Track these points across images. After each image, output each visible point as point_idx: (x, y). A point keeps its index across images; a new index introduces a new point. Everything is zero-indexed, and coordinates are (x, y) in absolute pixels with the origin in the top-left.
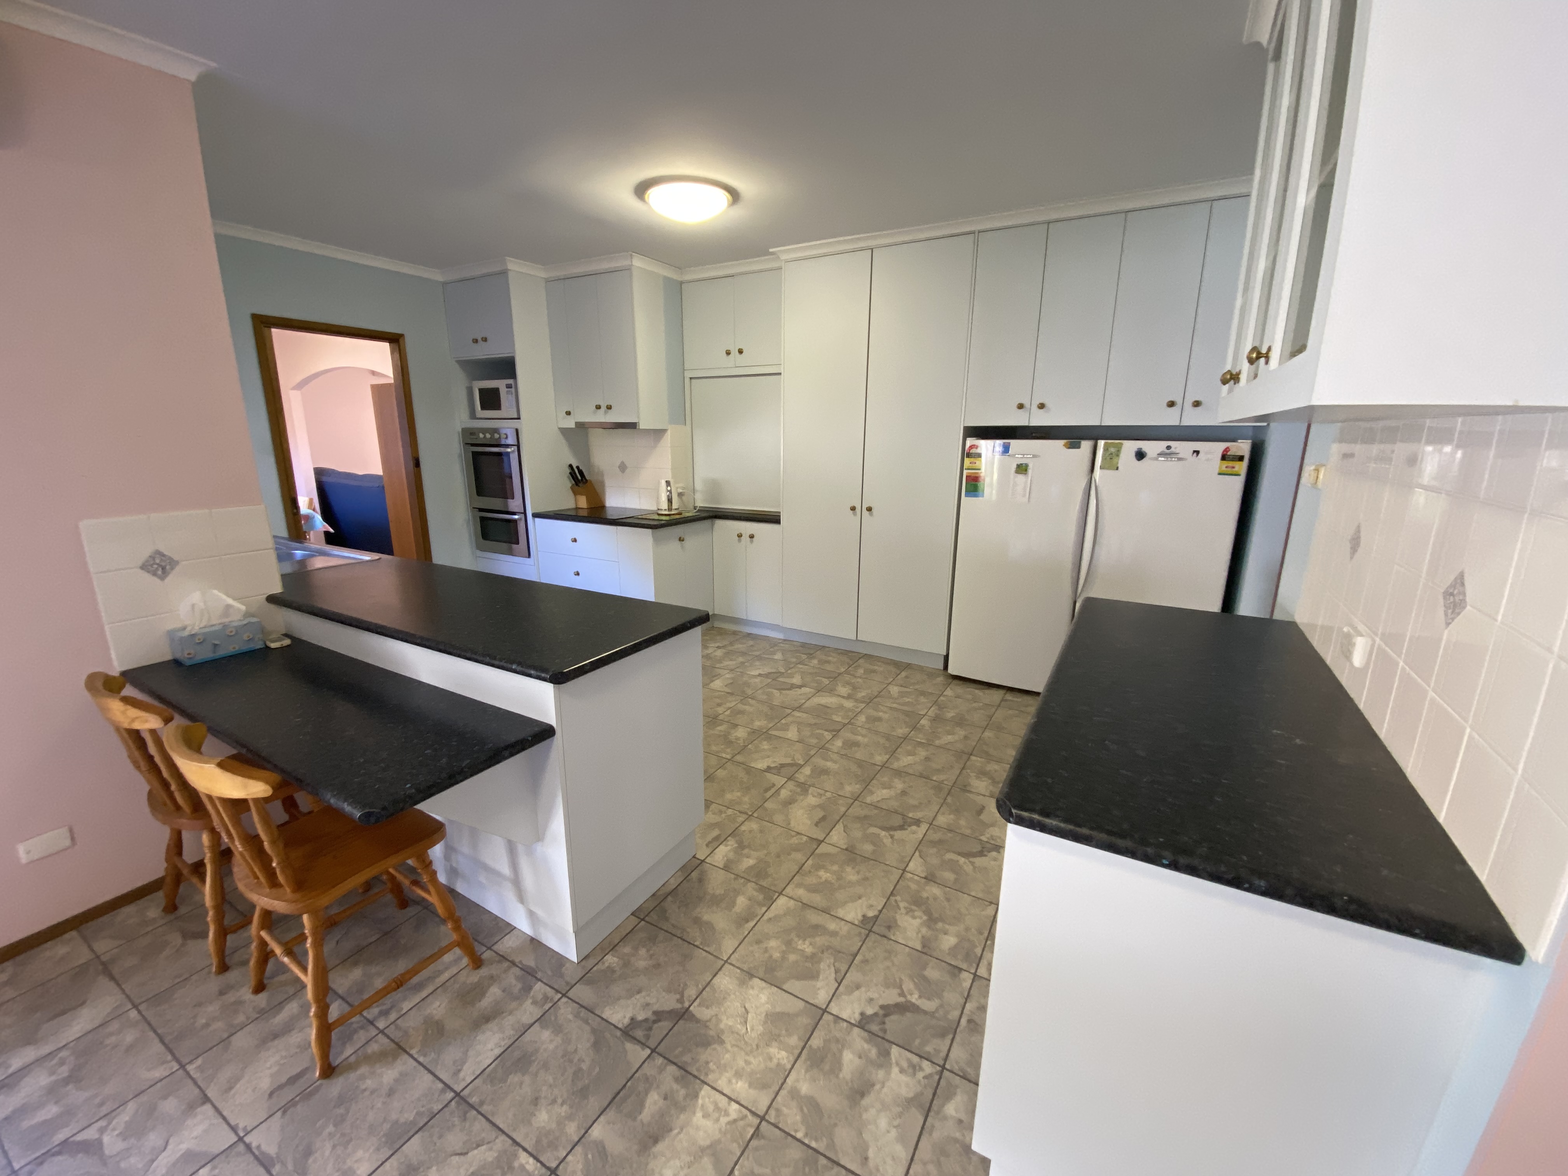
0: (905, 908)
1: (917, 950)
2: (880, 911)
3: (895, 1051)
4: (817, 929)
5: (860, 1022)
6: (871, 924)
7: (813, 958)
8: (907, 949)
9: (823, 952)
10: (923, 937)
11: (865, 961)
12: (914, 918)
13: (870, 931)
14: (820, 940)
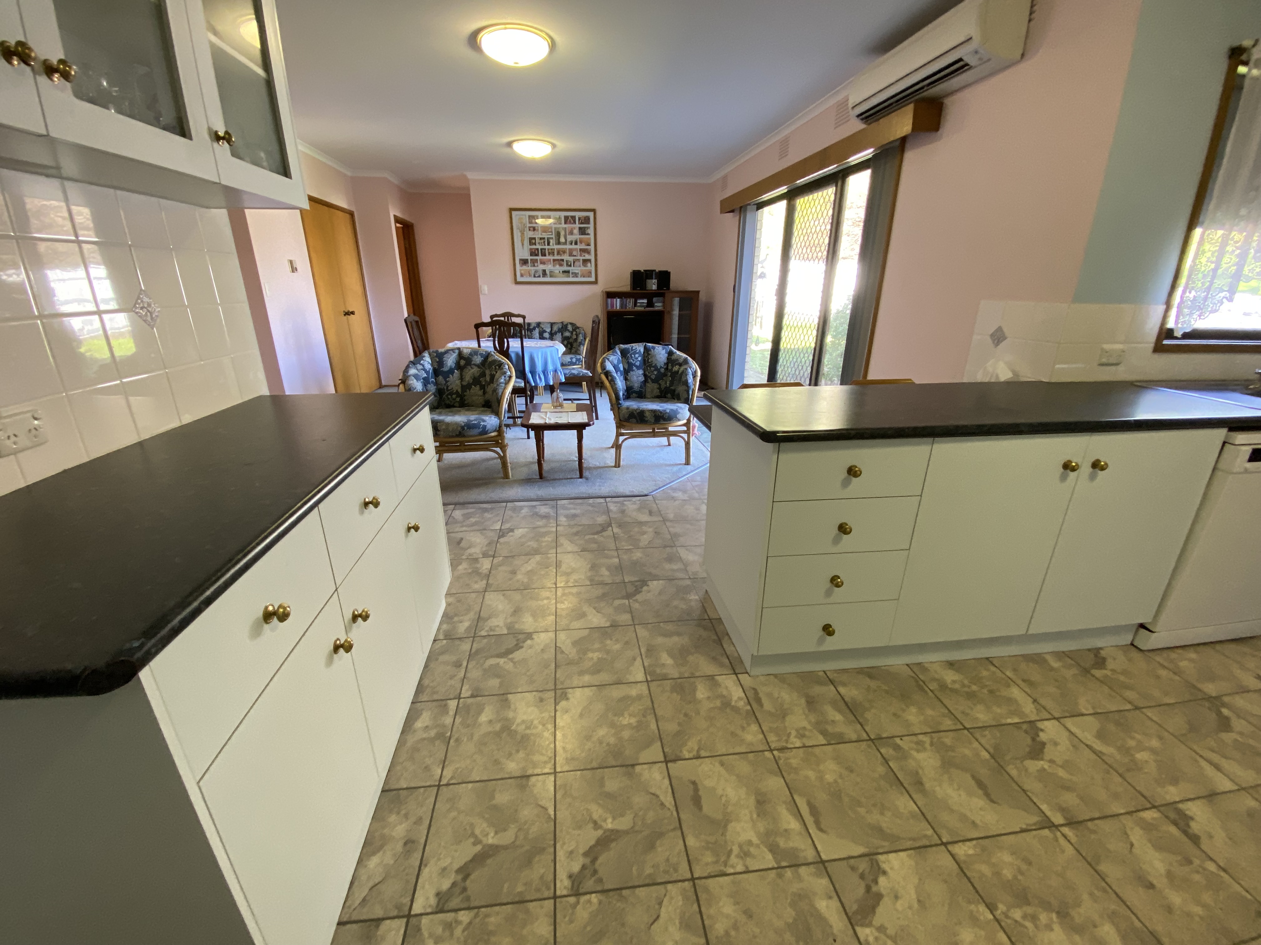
0: (536, 727)
1: (511, 694)
2: (556, 711)
3: (505, 632)
4: (596, 670)
5: (531, 636)
6: (558, 695)
7: (583, 652)
8: (519, 690)
9: (581, 658)
10: (509, 707)
11: (546, 666)
12: (523, 722)
13: (555, 690)
14: (587, 664)
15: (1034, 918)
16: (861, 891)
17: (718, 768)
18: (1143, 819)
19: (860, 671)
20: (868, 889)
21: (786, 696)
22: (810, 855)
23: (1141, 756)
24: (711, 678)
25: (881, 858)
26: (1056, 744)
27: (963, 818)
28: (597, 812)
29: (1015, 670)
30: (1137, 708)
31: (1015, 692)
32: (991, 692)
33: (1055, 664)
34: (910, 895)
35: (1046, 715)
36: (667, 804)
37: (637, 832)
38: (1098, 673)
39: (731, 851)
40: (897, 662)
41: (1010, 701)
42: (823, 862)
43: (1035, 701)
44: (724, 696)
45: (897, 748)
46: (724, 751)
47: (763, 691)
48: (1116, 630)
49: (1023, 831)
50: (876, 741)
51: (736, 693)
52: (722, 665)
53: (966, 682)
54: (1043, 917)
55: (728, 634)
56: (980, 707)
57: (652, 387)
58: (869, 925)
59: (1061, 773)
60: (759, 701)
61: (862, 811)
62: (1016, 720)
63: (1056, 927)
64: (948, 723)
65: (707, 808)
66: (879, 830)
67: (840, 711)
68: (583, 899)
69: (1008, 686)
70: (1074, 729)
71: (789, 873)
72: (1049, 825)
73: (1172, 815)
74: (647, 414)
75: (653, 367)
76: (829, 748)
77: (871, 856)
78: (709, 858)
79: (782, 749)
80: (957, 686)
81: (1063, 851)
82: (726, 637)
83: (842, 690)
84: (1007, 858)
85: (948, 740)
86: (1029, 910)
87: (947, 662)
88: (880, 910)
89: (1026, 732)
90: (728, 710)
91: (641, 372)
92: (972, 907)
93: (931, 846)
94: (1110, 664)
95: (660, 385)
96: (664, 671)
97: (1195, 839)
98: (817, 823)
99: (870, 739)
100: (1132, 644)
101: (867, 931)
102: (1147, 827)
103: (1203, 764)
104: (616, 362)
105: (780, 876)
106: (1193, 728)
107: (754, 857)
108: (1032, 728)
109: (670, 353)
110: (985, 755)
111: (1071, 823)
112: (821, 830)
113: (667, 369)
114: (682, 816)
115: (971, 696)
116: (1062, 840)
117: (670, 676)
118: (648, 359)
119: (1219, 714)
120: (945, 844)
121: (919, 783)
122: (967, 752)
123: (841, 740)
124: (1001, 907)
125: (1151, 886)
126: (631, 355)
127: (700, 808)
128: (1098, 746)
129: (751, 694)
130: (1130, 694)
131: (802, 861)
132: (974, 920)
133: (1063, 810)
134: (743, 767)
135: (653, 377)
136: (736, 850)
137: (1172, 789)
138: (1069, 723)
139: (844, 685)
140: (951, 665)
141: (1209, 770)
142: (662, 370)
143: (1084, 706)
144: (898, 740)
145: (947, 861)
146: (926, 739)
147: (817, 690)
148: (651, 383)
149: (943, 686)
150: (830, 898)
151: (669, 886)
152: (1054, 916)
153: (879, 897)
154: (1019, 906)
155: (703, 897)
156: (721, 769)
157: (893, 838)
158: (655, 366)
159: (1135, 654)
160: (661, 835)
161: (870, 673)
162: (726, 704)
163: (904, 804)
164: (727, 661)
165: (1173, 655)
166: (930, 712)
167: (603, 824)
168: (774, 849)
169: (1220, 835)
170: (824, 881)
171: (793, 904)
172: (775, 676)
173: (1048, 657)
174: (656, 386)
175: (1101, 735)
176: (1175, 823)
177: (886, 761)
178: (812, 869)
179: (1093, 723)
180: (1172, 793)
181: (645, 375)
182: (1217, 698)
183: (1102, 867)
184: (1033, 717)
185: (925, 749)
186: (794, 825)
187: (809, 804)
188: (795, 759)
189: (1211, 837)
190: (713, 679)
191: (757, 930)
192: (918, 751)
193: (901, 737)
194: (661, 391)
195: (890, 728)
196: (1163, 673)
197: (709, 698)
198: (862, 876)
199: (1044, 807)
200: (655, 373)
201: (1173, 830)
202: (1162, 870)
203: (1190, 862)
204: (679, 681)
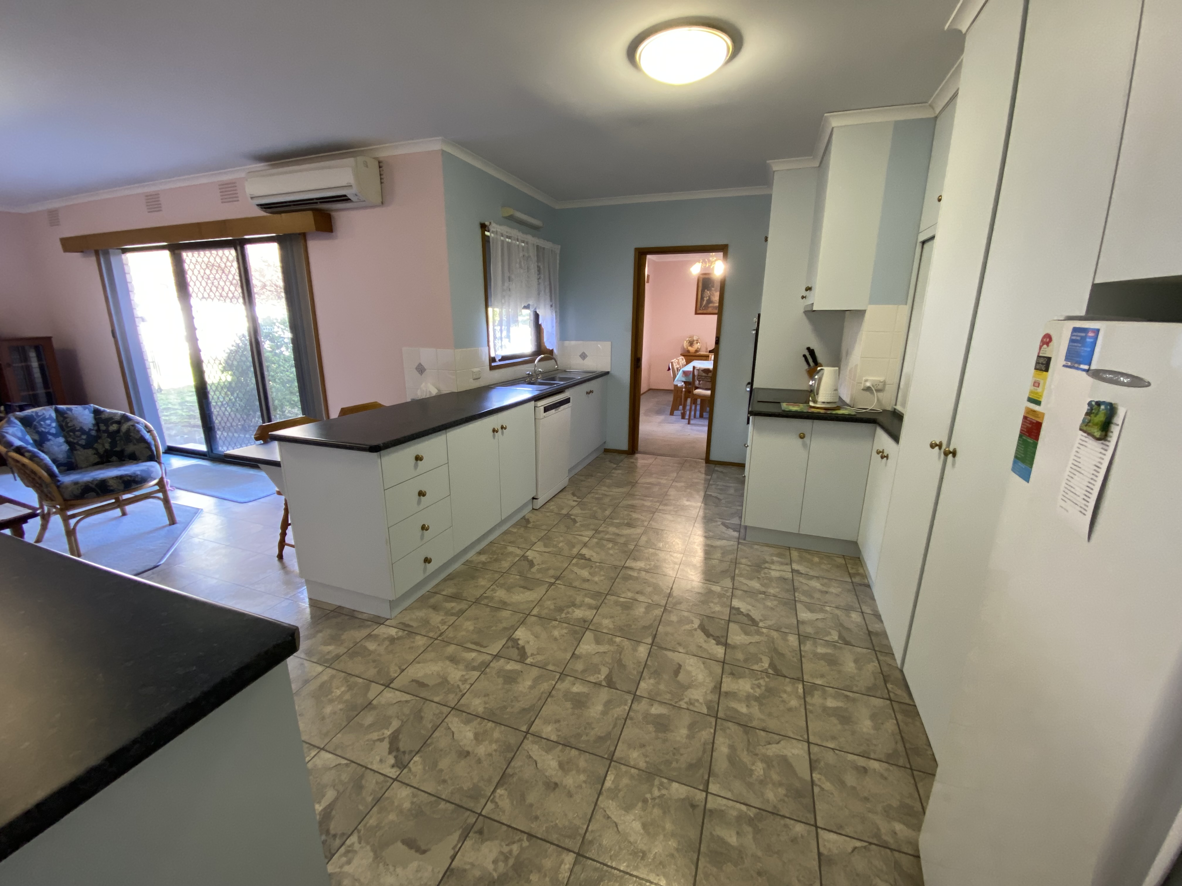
15: (568, 613)
16: (516, 651)
17: (418, 666)
18: (573, 564)
19: (445, 580)
20: (518, 648)
21: (420, 614)
22: (489, 658)
23: (561, 545)
24: (369, 636)
25: (514, 636)
26: (535, 558)
27: (528, 602)
28: (375, 736)
29: (504, 541)
30: (549, 531)
31: (510, 549)
32: (502, 554)
33: (515, 530)
34: (531, 638)
35: (526, 550)
36: (409, 699)
37: (406, 721)
38: (529, 526)
39: (458, 685)
40: (457, 566)
41: (511, 553)
42: (496, 655)
43: (518, 548)
44: (388, 638)
45: (486, 598)
46: (413, 657)
47: (406, 620)
48: (525, 505)
49: (547, 592)
50: (477, 601)
51: (393, 632)
52: (369, 626)
53: (491, 556)
54: (570, 610)
55: (354, 611)
56: (503, 562)
57: (82, 454)
58: (528, 657)
59: (544, 566)
60: (408, 626)
61: (494, 628)
62: (518, 558)
63: (575, 610)
64: (497, 576)
65: (431, 683)
66: (505, 629)
67: (451, 602)
68: (411, 765)
69: (506, 548)
70: (537, 549)
71: (488, 670)
72: (552, 584)
73: (580, 557)
74: (111, 483)
75: (78, 431)
76: (460, 619)
77: (510, 638)
78: (451, 696)
79: (440, 635)
80: (488, 560)
81: (561, 589)
82: (355, 613)
83: (444, 593)
84: (549, 603)
85: (502, 581)
86: (565, 611)
87: (477, 553)
88: (527, 650)
89: (524, 560)
90: (396, 641)
91: (61, 440)
92: (551, 624)
93: (525, 619)
94: (531, 520)
95: (96, 449)
96: (333, 655)
97: (589, 560)
98: (482, 646)
99: (474, 602)
100: (533, 509)
101: (529, 659)
102: (576, 565)
103: (577, 537)
104: (19, 434)
105: (486, 674)
106: (568, 527)
107: (469, 679)
108: (524, 557)
109: (97, 412)
110: (518, 577)
111: (557, 578)
112: (486, 647)
113: (98, 430)
114: (421, 696)
115: (496, 560)
116: (559, 586)
117: (342, 653)
118: (67, 423)
119: (571, 519)
120: (529, 614)
121: (505, 603)
122: (511, 580)
123: (462, 612)
124: (558, 617)
125: (588, 580)
126: (39, 422)
127: (427, 685)
128: (547, 550)
129: (401, 626)
130: (544, 527)
131: (489, 662)
132: (554, 627)
133: (552, 577)
134: (430, 655)
135: (83, 442)
136: (460, 683)
137: (575, 549)
138: (533, 548)
139: (443, 590)
140: (480, 553)
141: (580, 538)
142: (93, 433)
143: (534, 540)
144: (485, 595)
145: (534, 619)
146: (494, 586)
147: (433, 601)
148: (82, 449)
149: (484, 563)
150: (509, 663)
151: (446, 720)
152: (573, 608)
153: (523, 647)
154: (562, 613)
155: (464, 709)
156: (420, 665)
157: (513, 626)
158: (82, 430)
159: (535, 512)
160: (420, 711)
161: (450, 578)
162: (392, 640)
163: (506, 614)
164: (370, 622)
165: (547, 506)
166: (487, 576)
167: (385, 736)
168: (474, 669)
169: (594, 554)
170: (502, 660)
171: (498, 677)
172: (406, 609)
173: (510, 529)
174: (90, 452)
175: (545, 546)
176: (582, 559)
177: (487, 605)
178: (494, 661)
179: (540, 543)
180: (575, 551)
181: (68, 442)
182: (568, 513)
183: (574, 585)
184: (522, 553)
185: (497, 590)
186: (474, 655)
187: (472, 643)
188: (450, 634)
189: (592, 556)
190: (371, 635)
191: (495, 696)
192: (495, 593)
193: (485, 593)
194: (101, 456)
195: (478, 593)
196: (548, 514)
197: (379, 645)
198: (513, 647)
199: (547, 580)
200: (84, 437)
201: (583, 561)
202: (588, 574)
203: (592, 567)
204: (349, 651)
